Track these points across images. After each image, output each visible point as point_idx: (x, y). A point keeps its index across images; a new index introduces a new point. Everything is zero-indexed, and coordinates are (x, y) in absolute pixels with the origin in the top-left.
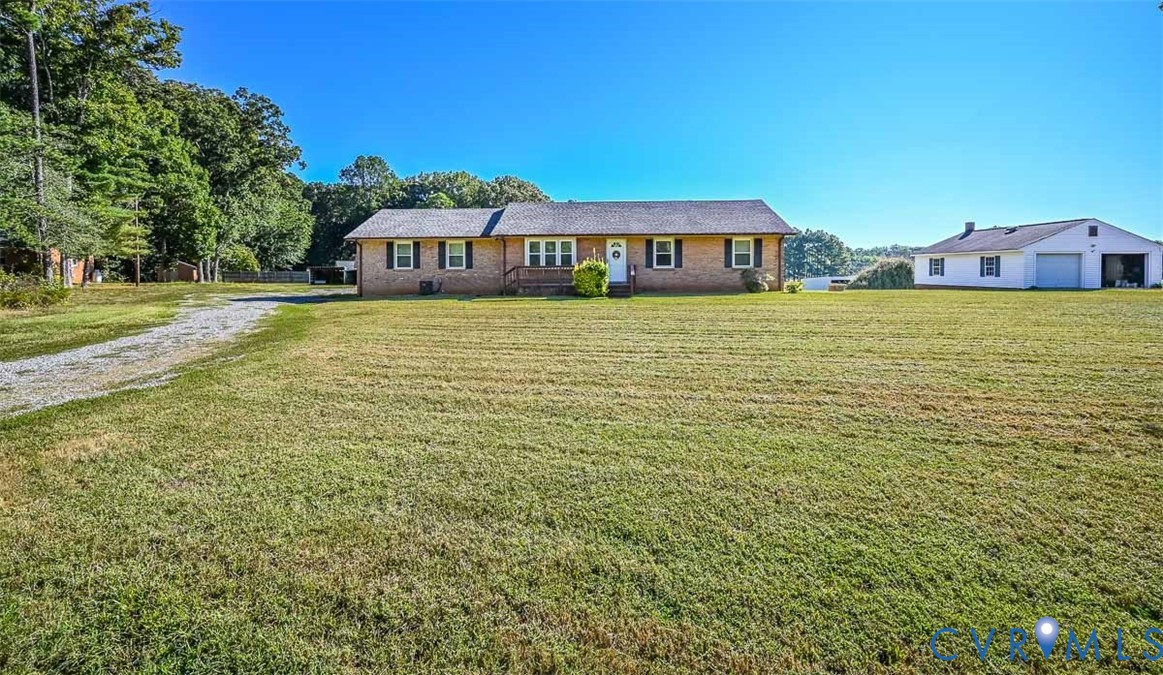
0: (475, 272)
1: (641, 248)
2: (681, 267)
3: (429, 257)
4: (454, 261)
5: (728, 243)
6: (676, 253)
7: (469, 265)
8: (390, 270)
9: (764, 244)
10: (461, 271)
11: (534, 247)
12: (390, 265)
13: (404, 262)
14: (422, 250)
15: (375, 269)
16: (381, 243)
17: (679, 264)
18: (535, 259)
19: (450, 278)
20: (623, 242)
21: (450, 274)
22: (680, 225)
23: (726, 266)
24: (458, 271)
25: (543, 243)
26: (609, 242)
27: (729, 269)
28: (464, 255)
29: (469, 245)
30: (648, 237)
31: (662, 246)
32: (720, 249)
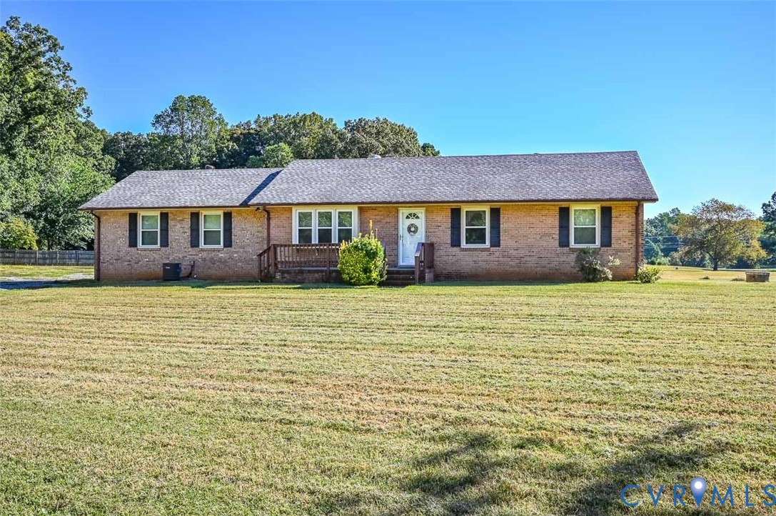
0: (236, 252)
1: (444, 219)
2: (499, 246)
3: (179, 231)
4: (211, 237)
5: (564, 213)
6: (492, 227)
7: (228, 243)
8: (133, 249)
9: (614, 214)
10: (219, 250)
11: (305, 218)
12: (133, 243)
13: (149, 238)
14: (171, 223)
15: (116, 249)
16: (123, 215)
17: (496, 242)
18: (305, 236)
19: (204, 260)
20: (421, 212)
21: (204, 255)
22: (500, 187)
23: (561, 245)
24: (214, 250)
26: (404, 212)
27: (566, 249)
28: (222, 230)
29: (228, 217)
30: (454, 206)
31: (477, 217)
32: (553, 221)
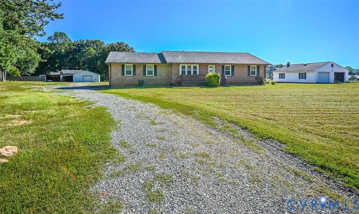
0: (158, 77)
1: (220, 68)
2: (234, 75)
3: (139, 70)
4: (150, 72)
5: (249, 67)
6: (232, 71)
7: (156, 74)
8: (123, 76)
9: (260, 68)
10: (152, 77)
11: (183, 67)
12: (123, 74)
13: (128, 73)
14: (136, 68)
15: (117, 76)
16: (119, 65)
17: (233, 74)
18: (183, 72)
19: (148, 79)
20: (214, 66)
21: (148, 78)
22: (231, 61)
23: (248, 75)
24: (151, 76)
25: (186, 66)
26: (209, 66)
27: (249, 76)
28: (153, 70)
29: (155, 66)
30: (223, 65)
31: (228, 68)
32: (246, 69)
